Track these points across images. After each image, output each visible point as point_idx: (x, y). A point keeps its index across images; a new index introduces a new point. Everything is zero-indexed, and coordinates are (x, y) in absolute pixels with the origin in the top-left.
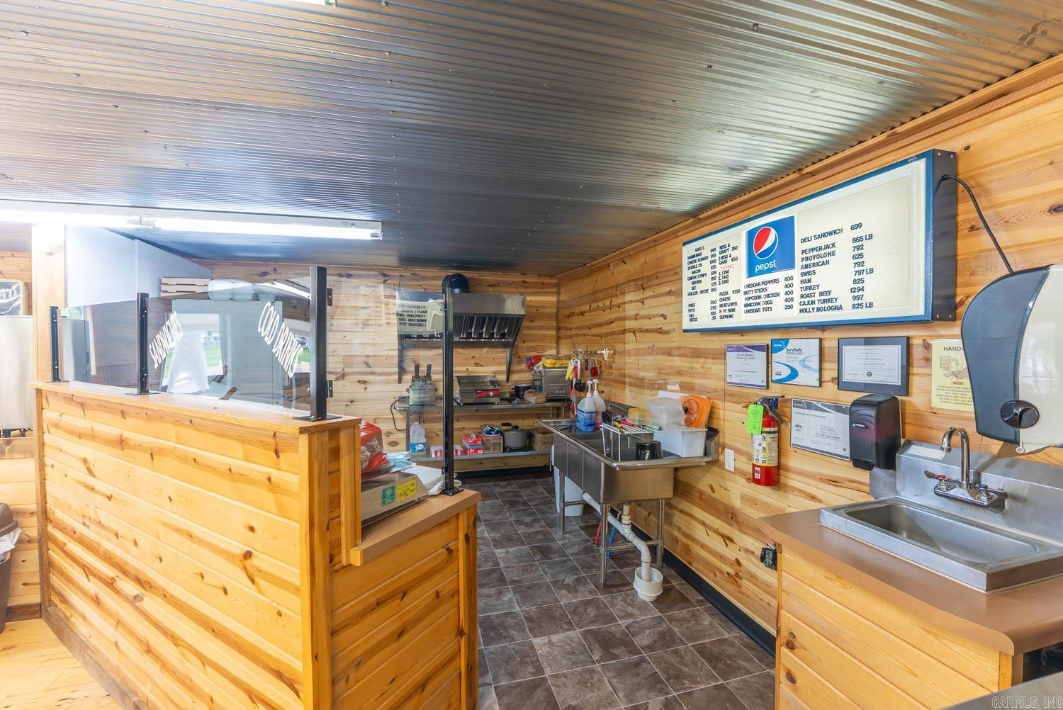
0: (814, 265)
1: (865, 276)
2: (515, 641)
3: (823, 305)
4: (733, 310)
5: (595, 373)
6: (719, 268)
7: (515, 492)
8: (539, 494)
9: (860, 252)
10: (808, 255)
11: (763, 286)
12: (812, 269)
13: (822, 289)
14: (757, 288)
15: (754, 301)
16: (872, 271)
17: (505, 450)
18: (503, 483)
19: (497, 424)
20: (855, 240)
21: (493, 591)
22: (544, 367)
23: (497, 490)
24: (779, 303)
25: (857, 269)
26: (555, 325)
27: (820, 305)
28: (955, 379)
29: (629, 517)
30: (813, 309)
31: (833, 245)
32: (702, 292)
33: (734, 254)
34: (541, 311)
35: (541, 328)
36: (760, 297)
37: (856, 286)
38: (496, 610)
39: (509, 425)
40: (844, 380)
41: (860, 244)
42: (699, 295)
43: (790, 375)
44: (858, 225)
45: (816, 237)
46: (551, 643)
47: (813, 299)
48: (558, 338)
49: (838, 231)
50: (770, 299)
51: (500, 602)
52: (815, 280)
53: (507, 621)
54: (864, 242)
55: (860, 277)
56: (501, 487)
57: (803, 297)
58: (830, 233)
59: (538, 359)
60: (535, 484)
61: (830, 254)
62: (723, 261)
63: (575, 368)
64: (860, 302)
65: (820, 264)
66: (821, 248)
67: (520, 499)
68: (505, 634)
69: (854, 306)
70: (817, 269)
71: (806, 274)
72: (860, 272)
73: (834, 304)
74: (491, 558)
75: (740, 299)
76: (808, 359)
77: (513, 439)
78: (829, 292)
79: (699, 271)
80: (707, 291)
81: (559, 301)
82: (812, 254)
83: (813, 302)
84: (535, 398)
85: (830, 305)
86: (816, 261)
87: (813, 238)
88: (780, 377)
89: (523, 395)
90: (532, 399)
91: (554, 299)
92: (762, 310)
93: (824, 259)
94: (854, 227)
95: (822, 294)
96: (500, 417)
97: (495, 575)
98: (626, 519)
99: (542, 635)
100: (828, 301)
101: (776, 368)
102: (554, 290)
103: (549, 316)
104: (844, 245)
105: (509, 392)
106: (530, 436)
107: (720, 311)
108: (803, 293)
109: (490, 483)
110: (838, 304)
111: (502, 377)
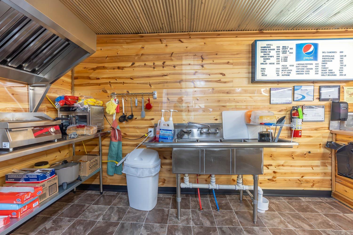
0: (327, 61)
1: (343, 67)
3: (330, 74)
4: (290, 73)
6: (281, 55)
9: (342, 60)
10: (325, 57)
11: (306, 65)
12: (326, 62)
13: (329, 69)
14: (303, 65)
15: (301, 70)
16: (345, 65)
20: (341, 56)
24: (312, 72)
25: (341, 64)
26: (71, 75)
27: (329, 74)
28: (350, 96)
30: (326, 75)
31: (334, 56)
32: (270, 64)
33: (291, 51)
36: (304, 69)
37: (341, 69)
40: (322, 98)
41: (342, 57)
42: (268, 65)
43: (302, 98)
44: (342, 52)
45: (328, 52)
47: (326, 72)
49: (335, 52)
50: (308, 70)
52: (327, 66)
54: (343, 57)
55: (342, 67)
57: (323, 71)
58: (333, 52)
61: (332, 59)
62: (284, 52)
64: (342, 74)
65: (329, 61)
66: (329, 56)
69: (340, 75)
70: (328, 62)
71: (323, 63)
72: (342, 65)
73: (334, 74)
75: (294, 69)
76: (310, 92)
78: (332, 70)
79: (269, 54)
80: (274, 64)
82: (326, 57)
83: (326, 73)
85: (333, 74)
86: (327, 60)
87: (327, 52)
88: (297, 99)
92: (304, 74)
93: (331, 60)
94: (341, 52)
95: (329, 70)
100: (331, 73)
101: (296, 96)
104: (337, 57)
107: (282, 73)
108: (323, 69)
110: (335, 74)
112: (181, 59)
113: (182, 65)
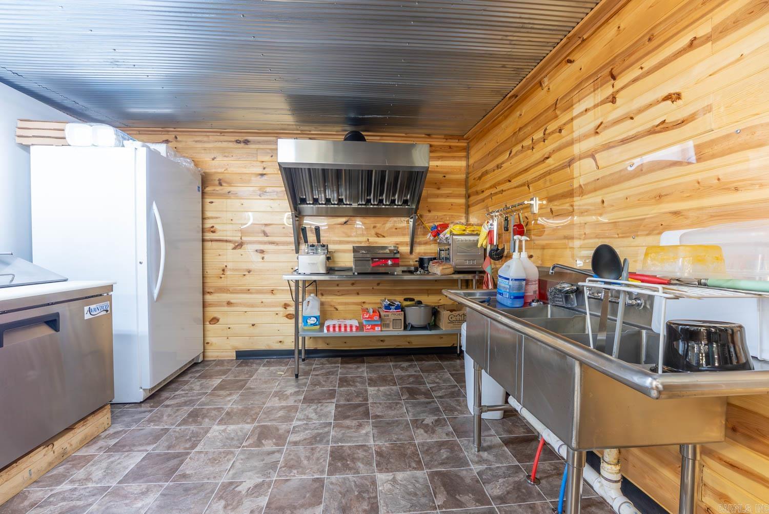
2: (359, 473)
5: (520, 230)
7: (416, 377)
8: (445, 381)
17: (405, 328)
18: (405, 364)
19: (399, 299)
21: (354, 423)
22: (452, 234)
23: (397, 373)
26: (464, 192)
29: (618, 468)
34: (448, 176)
35: (448, 196)
38: (349, 442)
39: (412, 300)
46: (394, 480)
48: (468, 207)
51: (356, 434)
53: (358, 453)
56: (402, 369)
59: (445, 226)
60: (441, 368)
63: (490, 233)
67: (421, 387)
68: (352, 465)
74: (362, 394)
77: (416, 315)
81: (468, 166)
84: (441, 268)
89: (427, 267)
90: (437, 270)
91: (463, 163)
96: (402, 292)
97: (361, 409)
98: (610, 470)
99: (387, 471)
102: (464, 154)
103: (457, 183)
105: (414, 265)
106: (435, 312)
109: (391, 364)
111: (405, 249)
112: (570, 106)
113: (572, 119)
